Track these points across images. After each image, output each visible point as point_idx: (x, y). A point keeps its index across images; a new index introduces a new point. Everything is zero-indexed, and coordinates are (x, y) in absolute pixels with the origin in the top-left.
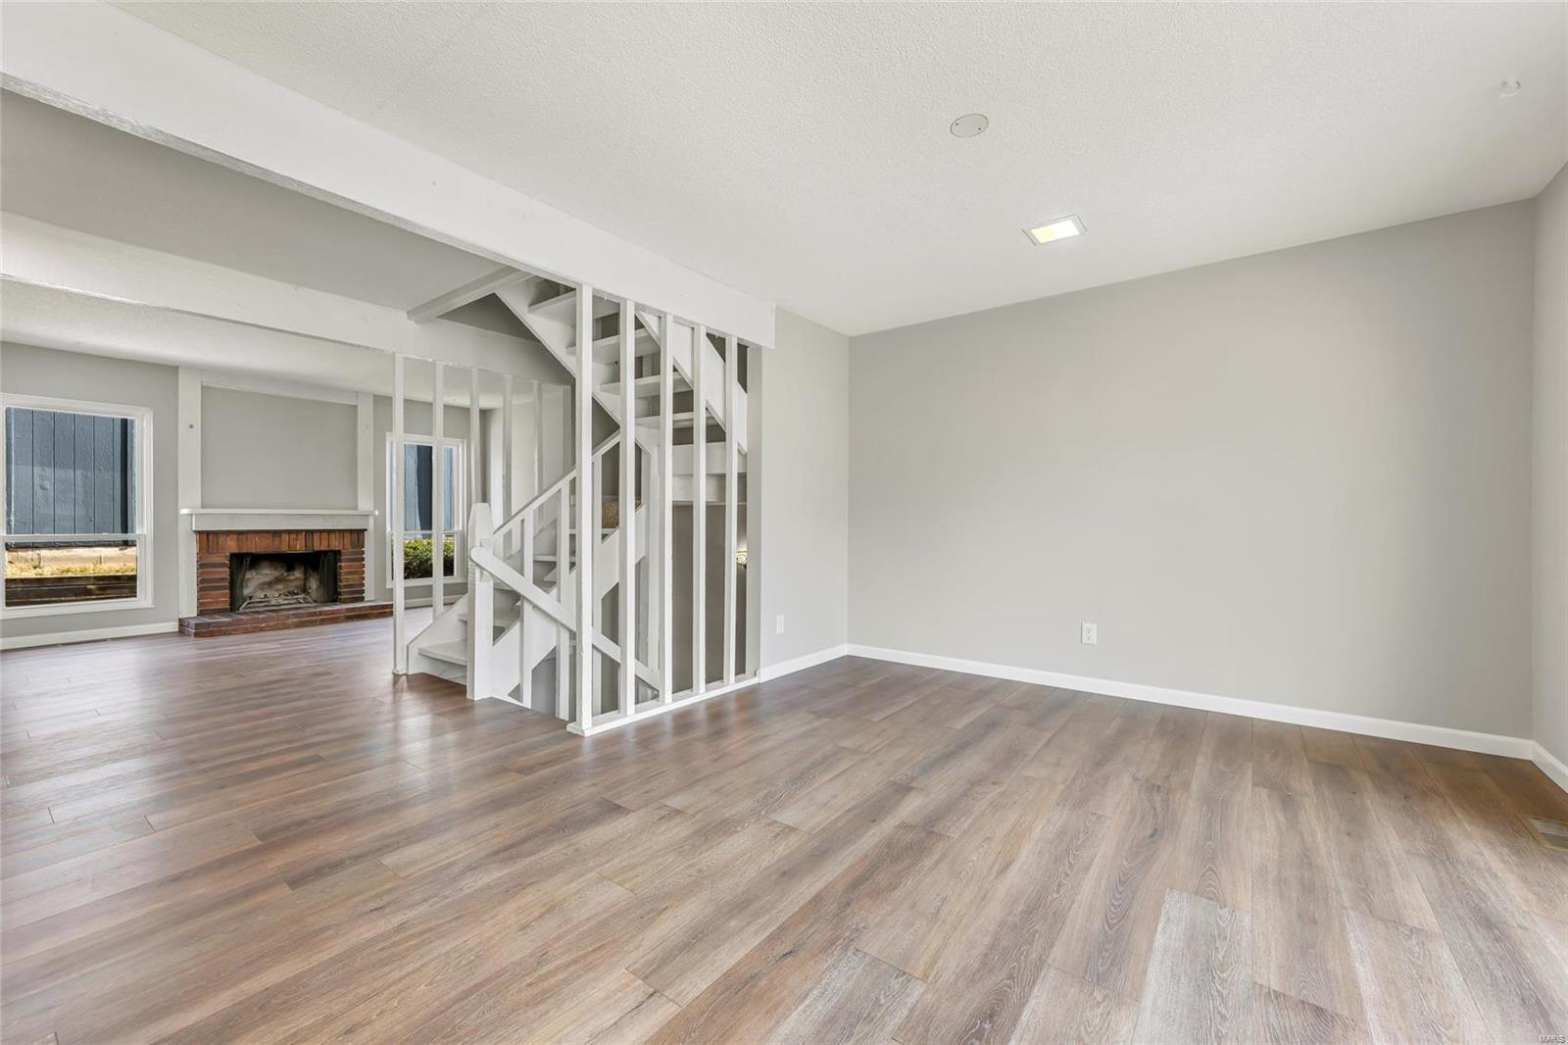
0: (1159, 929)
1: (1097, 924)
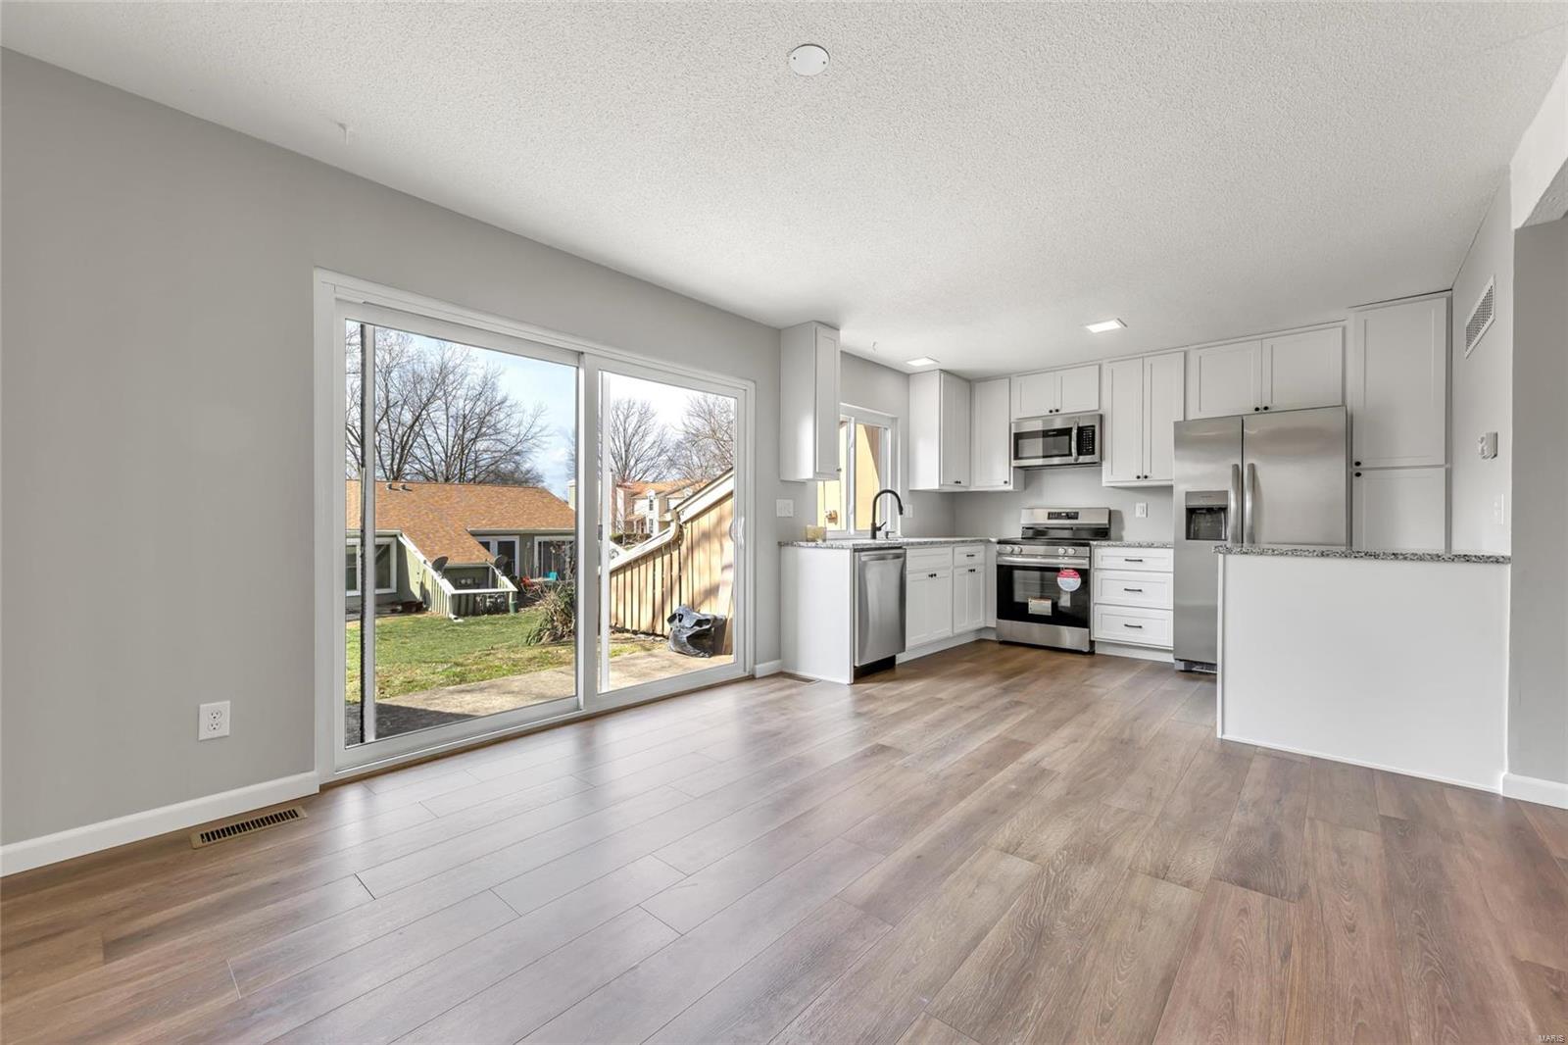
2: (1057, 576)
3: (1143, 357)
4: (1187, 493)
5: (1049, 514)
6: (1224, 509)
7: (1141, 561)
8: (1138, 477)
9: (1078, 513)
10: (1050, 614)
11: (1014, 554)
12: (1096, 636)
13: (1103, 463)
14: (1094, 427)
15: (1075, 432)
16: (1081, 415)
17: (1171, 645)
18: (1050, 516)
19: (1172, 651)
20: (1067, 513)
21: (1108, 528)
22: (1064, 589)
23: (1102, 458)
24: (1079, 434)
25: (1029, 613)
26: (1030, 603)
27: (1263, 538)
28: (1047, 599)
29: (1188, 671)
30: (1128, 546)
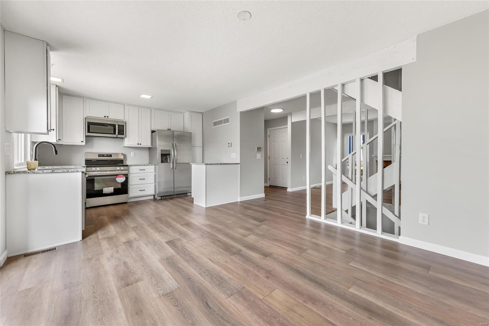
0: (169, 275)
1: (180, 266)
2: (116, 178)
3: (139, 107)
4: (161, 150)
5: (99, 155)
6: (169, 154)
7: (144, 170)
8: (138, 144)
9: (111, 155)
10: (113, 192)
11: (96, 171)
12: (130, 196)
13: (125, 138)
14: (123, 126)
15: (117, 126)
16: (118, 120)
17: (153, 193)
18: (99, 156)
19: (154, 195)
20: (107, 155)
21: (123, 160)
22: (118, 182)
23: (126, 136)
24: (118, 127)
25: (103, 193)
26: (104, 189)
27: (178, 162)
28: (112, 187)
29: (161, 199)
30: (141, 165)
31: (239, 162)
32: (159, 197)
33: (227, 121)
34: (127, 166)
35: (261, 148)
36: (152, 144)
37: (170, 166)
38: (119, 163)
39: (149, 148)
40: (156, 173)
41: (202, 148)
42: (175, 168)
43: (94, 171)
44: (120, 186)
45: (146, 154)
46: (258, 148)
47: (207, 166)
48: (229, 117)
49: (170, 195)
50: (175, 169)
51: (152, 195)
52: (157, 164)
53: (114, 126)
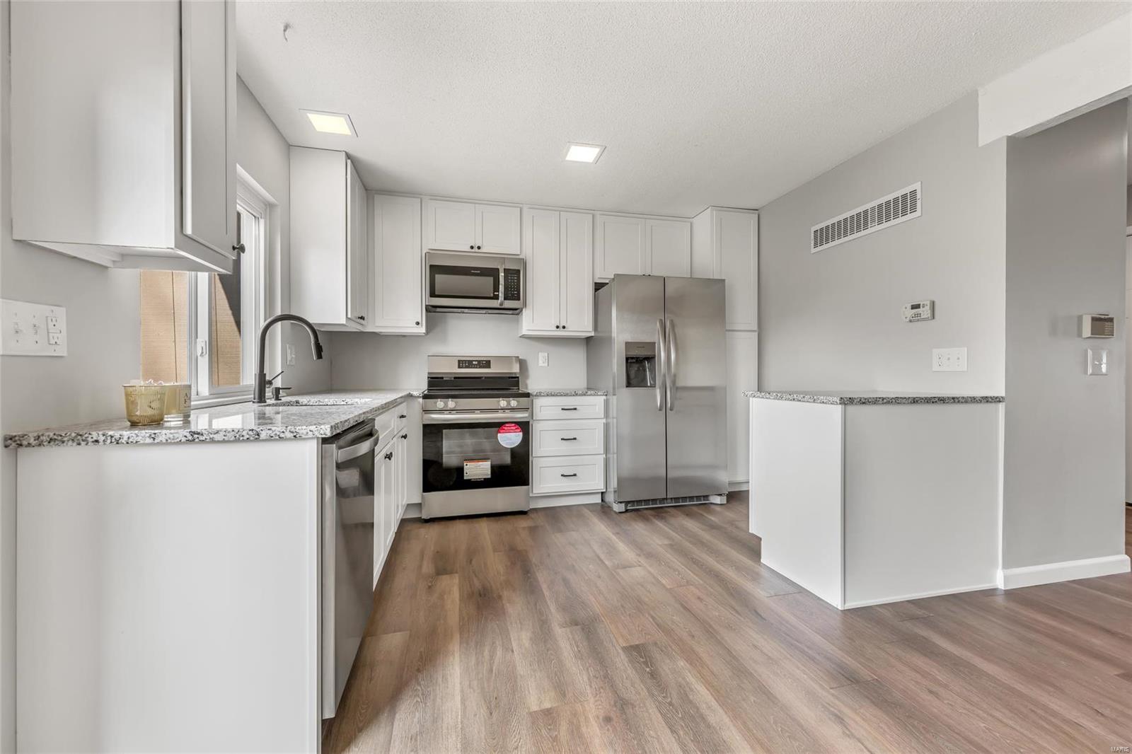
2: (498, 433)
3: (560, 211)
4: (627, 343)
5: (459, 362)
6: (651, 359)
7: (575, 409)
8: (558, 328)
9: (490, 361)
10: (489, 477)
11: (448, 411)
12: (534, 492)
13: (524, 310)
14: (519, 271)
15: (502, 274)
16: (506, 256)
17: (601, 487)
18: (462, 364)
19: (602, 493)
20: (479, 361)
21: (518, 377)
22: (504, 446)
23: (525, 305)
24: (505, 277)
25: (465, 478)
26: (465, 467)
27: (680, 383)
28: (485, 459)
29: (627, 511)
30: (566, 395)
31: (1002, 393)
32: (621, 502)
33: (906, 204)
34: (527, 395)
35: (1111, 320)
36: (596, 328)
37: (655, 396)
38: (508, 385)
39: (588, 339)
40: (610, 420)
41: (757, 333)
42: (669, 405)
43: (441, 411)
44: (507, 459)
45: (578, 358)
46: (1100, 320)
47: (851, 408)
48: (917, 186)
49: (654, 501)
50: (671, 410)
51: (598, 493)
52: (614, 388)
53: (493, 273)
